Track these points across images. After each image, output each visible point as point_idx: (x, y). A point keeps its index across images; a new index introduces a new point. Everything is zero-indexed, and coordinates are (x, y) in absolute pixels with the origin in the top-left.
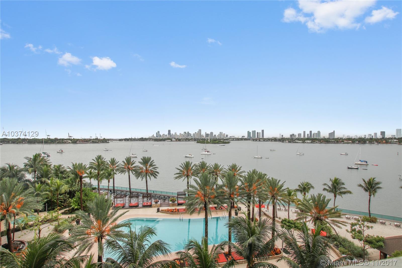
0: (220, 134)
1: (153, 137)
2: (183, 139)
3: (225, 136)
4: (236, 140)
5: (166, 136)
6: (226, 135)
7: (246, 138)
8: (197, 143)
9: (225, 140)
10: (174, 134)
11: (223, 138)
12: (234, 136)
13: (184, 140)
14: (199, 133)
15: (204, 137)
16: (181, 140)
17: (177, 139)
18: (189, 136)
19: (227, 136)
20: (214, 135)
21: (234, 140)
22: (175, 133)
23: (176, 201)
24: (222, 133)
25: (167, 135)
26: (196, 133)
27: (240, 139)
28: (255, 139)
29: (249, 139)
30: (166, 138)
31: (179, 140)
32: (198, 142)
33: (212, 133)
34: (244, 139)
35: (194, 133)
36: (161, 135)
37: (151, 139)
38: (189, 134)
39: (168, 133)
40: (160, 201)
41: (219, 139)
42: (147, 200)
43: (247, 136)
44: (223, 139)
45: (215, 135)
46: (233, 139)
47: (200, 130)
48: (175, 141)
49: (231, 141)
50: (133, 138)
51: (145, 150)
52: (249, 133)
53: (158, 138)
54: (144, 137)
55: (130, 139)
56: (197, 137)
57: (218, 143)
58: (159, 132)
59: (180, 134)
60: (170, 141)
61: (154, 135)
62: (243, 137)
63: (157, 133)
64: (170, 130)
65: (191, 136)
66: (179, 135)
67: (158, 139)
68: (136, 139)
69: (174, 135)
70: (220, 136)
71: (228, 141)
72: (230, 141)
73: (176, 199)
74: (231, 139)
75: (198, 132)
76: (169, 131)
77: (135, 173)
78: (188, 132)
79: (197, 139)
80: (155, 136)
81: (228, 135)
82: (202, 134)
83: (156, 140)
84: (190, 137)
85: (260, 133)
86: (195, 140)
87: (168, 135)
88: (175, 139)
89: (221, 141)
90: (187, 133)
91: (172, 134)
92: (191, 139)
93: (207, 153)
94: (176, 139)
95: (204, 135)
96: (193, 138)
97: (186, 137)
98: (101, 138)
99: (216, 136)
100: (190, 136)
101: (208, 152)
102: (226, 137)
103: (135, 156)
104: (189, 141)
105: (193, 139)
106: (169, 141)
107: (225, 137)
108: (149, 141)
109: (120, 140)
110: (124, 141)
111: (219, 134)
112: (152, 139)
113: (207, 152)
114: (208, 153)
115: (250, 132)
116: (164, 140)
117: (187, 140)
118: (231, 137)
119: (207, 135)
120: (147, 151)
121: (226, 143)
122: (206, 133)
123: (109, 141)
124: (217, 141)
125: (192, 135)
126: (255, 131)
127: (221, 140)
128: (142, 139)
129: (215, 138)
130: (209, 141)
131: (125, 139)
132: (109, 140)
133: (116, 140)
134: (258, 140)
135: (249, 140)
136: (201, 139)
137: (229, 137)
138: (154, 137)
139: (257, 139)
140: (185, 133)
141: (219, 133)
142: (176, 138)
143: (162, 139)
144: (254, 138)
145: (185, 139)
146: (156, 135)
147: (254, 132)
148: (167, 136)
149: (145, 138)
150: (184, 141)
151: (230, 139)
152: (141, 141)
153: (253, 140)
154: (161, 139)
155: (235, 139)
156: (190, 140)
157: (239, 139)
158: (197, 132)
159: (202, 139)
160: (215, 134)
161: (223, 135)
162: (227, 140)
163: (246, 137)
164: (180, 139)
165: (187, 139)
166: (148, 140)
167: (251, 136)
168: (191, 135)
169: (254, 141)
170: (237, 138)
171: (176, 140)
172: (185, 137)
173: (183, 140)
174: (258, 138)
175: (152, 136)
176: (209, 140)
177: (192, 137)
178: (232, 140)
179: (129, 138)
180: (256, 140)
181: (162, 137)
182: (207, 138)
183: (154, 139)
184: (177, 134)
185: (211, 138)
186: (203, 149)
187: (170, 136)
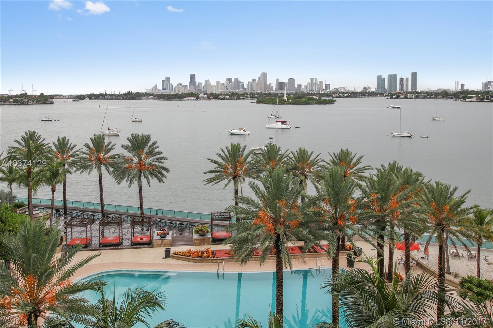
0: (312, 82)
2: (224, 95)
3: (324, 88)
4: (349, 96)
5: (185, 89)
6: (326, 85)
7: (373, 92)
8: (257, 102)
10: (203, 83)
11: (319, 91)
12: (344, 88)
13: (228, 97)
14: (262, 80)
15: (274, 89)
16: (220, 97)
17: (212, 94)
18: (238, 87)
19: (328, 86)
20: (296, 86)
21: (343, 97)
22: (207, 81)
23: (208, 232)
24: (316, 80)
25: (187, 86)
26: (255, 80)
27: (358, 95)
28: (396, 94)
30: (185, 91)
31: (216, 97)
33: (292, 81)
34: (369, 93)
35: (251, 81)
36: (174, 87)
37: (150, 95)
38: (237, 83)
39: (190, 81)
40: (171, 232)
41: (308, 94)
42: (142, 229)
43: (376, 87)
44: (318, 94)
45: (299, 86)
46: (343, 93)
47: (264, 75)
48: (206, 100)
51: (137, 120)
52: (380, 80)
53: (167, 92)
54: (134, 91)
55: (101, 95)
56: (256, 90)
57: (306, 103)
58: (168, 79)
59: (218, 83)
60: (195, 98)
61: (156, 85)
62: (365, 88)
63: (163, 81)
64: (194, 75)
65: (243, 87)
66: (215, 85)
67: (167, 95)
68: (116, 95)
69: (203, 85)
70: (312, 87)
71: (331, 98)
72: (334, 99)
73: (209, 229)
74: (337, 93)
75: (259, 78)
76: (193, 77)
77: (113, 171)
78: (237, 79)
79: (257, 94)
80: (160, 87)
81: (330, 85)
82: (268, 83)
83: (162, 97)
84: (240, 91)
85: (407, 79)
86: (252, 96)
87: (190, 85)
88: (205, 94)
89: (313, 99)
90: (233, 80)
91: (199, 83)
92: (243, 95)
93: (280, 125)
94: (208, 95)
95: (274, 86)
96: (247, 91)
97: (231, 90)
98: (35, 94)
99: (303, 87)
100: (241, 88)
101: (283, 122)
102: (326, 89)
103: (115, 132)
104: (239, 98)
105: (247, 94)
106: (193, 98)
107: (323, 90)
108: (147, 99)
109: (80, 97)
110: (87, 100)
111: (308, 83)
112: (153, 94)
113: (280, 123)
114: (284, 126)
115: (384, 78)
116: (180, 97)
117: (234, 96)
118: (337, 89)
119: (281, 85)
120: (140, 122)
121: (325, 103)
122: (278, 80)
123: (53, 100)
124: (304, 100)
125: (245, 86)
126: (395, 76)
127: (315, 97)
128: (129, 96)
129: (300, 92)
130: (285, 98)
131: (91, 94)
132: (52, 97)
133: (69, 97)
134: (403, 96)
135: (381, 96)
136: (265, 94)
137: (332, 89)
138: (157, 91)
139: (400, 93)
140: (229, 80)
141: (309, 81)
142: (209, 92)
143: (176, 95)
144: (393, 92)
145: (228, 95)
146: (163, 87)
147: (393, 78)
148: (188, 88)
149: (136, 93)
150: (227, 99)
151: (334, 93)
152: (126, 99)
153: (391, 96)
154: (173, 95)
155: (347, 93)
156: (241, 97)
157: (358, 93)
158: (257, 79)
159: (269, 94)
160: (299, 84)
161: (319, 85)
162: (328, 95)
163: (373, 89)
164: (219, 95)
165: (233, 94)
166: (143, 98)
167: (386, 87)
168: (243, 85)
169: (392, 98)
170: (352, 92)
171: (208, 98)
172: (229, 90)
173: (224, 98)
174: (402, 92)
175: (152, 89)
176: (285, 95)
177: (245, 89)
178: (340, 97)
179: (99, 93)
180: (398, 97)
181: (175, 91)
182: (281, 92)
183: (156, 95)
184: (210, 84)
185: (290, 92)
186: (272, 117)
187: (195, 88)
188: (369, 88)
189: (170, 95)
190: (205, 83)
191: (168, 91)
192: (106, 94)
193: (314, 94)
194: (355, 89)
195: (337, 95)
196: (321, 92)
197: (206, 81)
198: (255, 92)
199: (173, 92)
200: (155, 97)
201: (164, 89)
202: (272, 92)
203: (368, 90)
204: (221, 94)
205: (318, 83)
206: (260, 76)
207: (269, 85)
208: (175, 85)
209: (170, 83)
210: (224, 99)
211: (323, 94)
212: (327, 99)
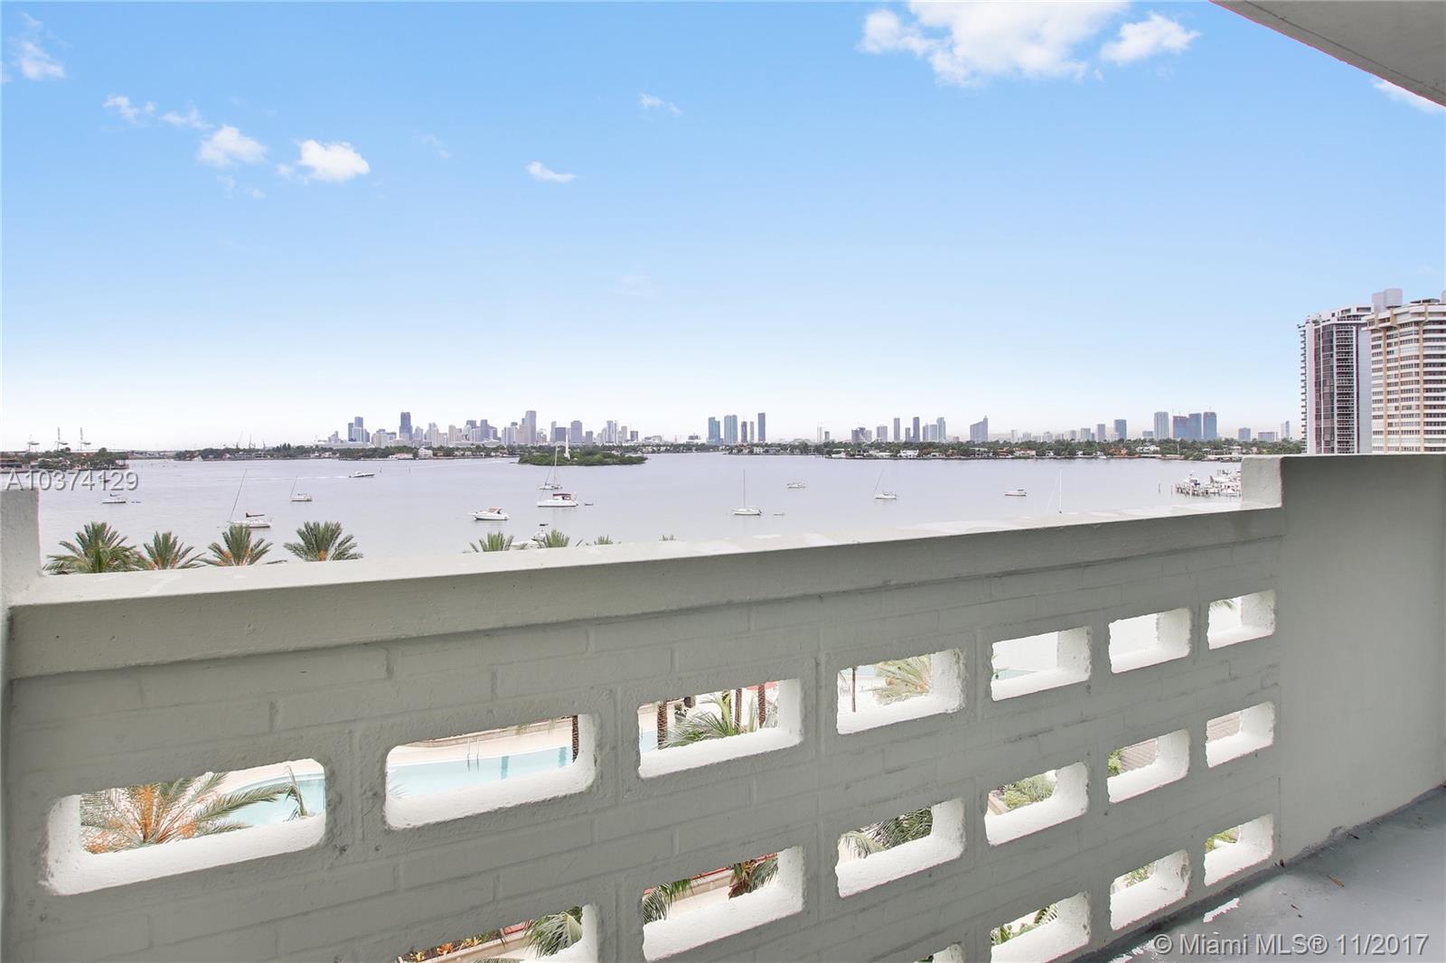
0: (609, 427)
1: (336, 442)
2: (463, 449)
3: (629, 438)
4: (667, 451)
5: (391, 438)
6: (632, 433)
7: (703, 445)
8: (521, 462)
9: (628, 449)
10: (425, 428)
11: (621, 442)
12: (660, 438)
13: (470, 453)
14: (527, 422)
15: (548, 439)
16: (456, 453)
17: (441, 448)
18: (487, 436)
19: (634, 435)
20: (584, 434)
21: (659, 451)
22: (432, 426)
24: (616, 423)
25: (395, 434)
26: (516, 424)
27: (681, 448)
28: (736, 446)
29: (715, 448)
30: (391, 443)
31: (449, 453)
32: (523, 461)
33: (577, 426)
34: (697, 445)
35: (509, 425)
36: (371, 435)
37: (324, 450)
38: (486, 428)
39: (400, 424)
41: (604, 448)
43: (708, 436)
44: (619, 447)
45: (590, 434)
46: (658, 446)
47: (531, 415)
48: (430, 458)
49: (649, 456)
50: (241, 448)
51: (302, 497)
52: (713, 424)
53: (359, 444)
54: (294, 443)
55: (228, 451)
56: (518, 441)
57: (601, 463)
58: (359, 421)
59: (452, 428)
60: (411, 456)
61: (337, 432)
62: (691, 438)
63: (350, 425)
64: (408, 414)
65: (496, 437)
66: (447, 431)
67: (358, 451)
68: (258, 450)
69: (424, 433)
70: (609, 436)
71: (639, 454)
72: (645, 455)
74: (648, 446)
75: (523, 420)
76: (406, 418)
78: (484, 422)
79: (520, 447)
80: (344, 436)
81: (637, 433)
82: (538, 429)
83: (348, 454)
84: (490, 442)
85: (752, 423)
86: (512, 451)
87: (400, 432)
88: (428, 449)
89: (613, 456)
90: (478, 424)
91: (418, 429)
92: (495, 450)
93: (560, 501)
94: (433, 449)
95: (548, 433)
96: (503, 443)
97: (474, 441)
98: (85, 449)
99: (595, 436)
100: (491, 437)
101: (564, 496)
102: (632, 440)
103: (260, 522)
104: (488, 455)
105: (503, 448)
106: (406, 456)
107: (627, 441)
108: (319, 457)
109: (182, 455)
110: (198, 460)
111: (605, 430)
112: (331, 449)
113: (560, 497)
114: (567, 503)
115: (719, 422)
116: (384, 453)
117: (481, 452)
118: (650, 438)
119: (559, 433)
120: (308, 501)
121: (631, 462)
122: (554, 424)
123: (127, 462)
124: (597, 457)
125: (499, 435)
126: (735, 417)
127: (614, 452)
128: (285, 452)
129: (590, 445)
130: (567, 455)
131: (206, 450)
132: (124, 456)
133: (162, 456)
134: (747, 451)
135: (714, 451)
136: (533, 447)
137: (641, 439)
138: (339, 443)
139: (743, 446)
140: (472, 423)
141: (605, 425)
142: (435, 446)
143: (375, 450)
144: (732, 444)
145: (470, 449)
146: (350, 435)
147: (731, 420)
148: (398, 438)
149: (298, 448)
150: (468, 457)
151: (644, 446)
152: (278, 458)
153: (730, 450)
154: (369, 450)
155: (664, 445)
156: (493, 454)
157: (681, 445)
158: (520, 423)
159: (541, 447)
160: (589, 430)
161: (620, 432)
162: (634, 449)
163: (704, 439)
164: (453, 449)
165: (478, 447)
166: (312, 456)
167: (722, 436)
168: (495, 432)
169: (731, 453)
170: (672, 445)
171: (435, 454)
172: (471, 442)
173: (463, 455)
174: (745, 444)
175: (330, 439)
176: (567, 450)
177: (499, 439)
178: (653, 452)
179: (223, 448)
180: (740, 451)
181: (373, 443)
182: (559, 443)
183: (338, 450)
184: (438, 430)
185: (575, 445)
186: (547, 487)
187: (410, 439)
188: (697, 437)
189: (363, 449)
190: (428, 428)
191: (361, 442)
192: (238, 450)
193: (613, 448)
194: (676, 439)
195: (650, 449)
196: (623, 445)
197: (430, 425)
198: (516, 445)
199: (370, 446)
200: (334, 454)
201: (351, 440)
202: (544, 444)
203: (696, 441)
204: (458, 449)
205: (620, 429)
206: (524, 417)
207: (540, 433)
208: (372, 431)
209: (364, 428)
211: (627, 447)
212: (634, 456)
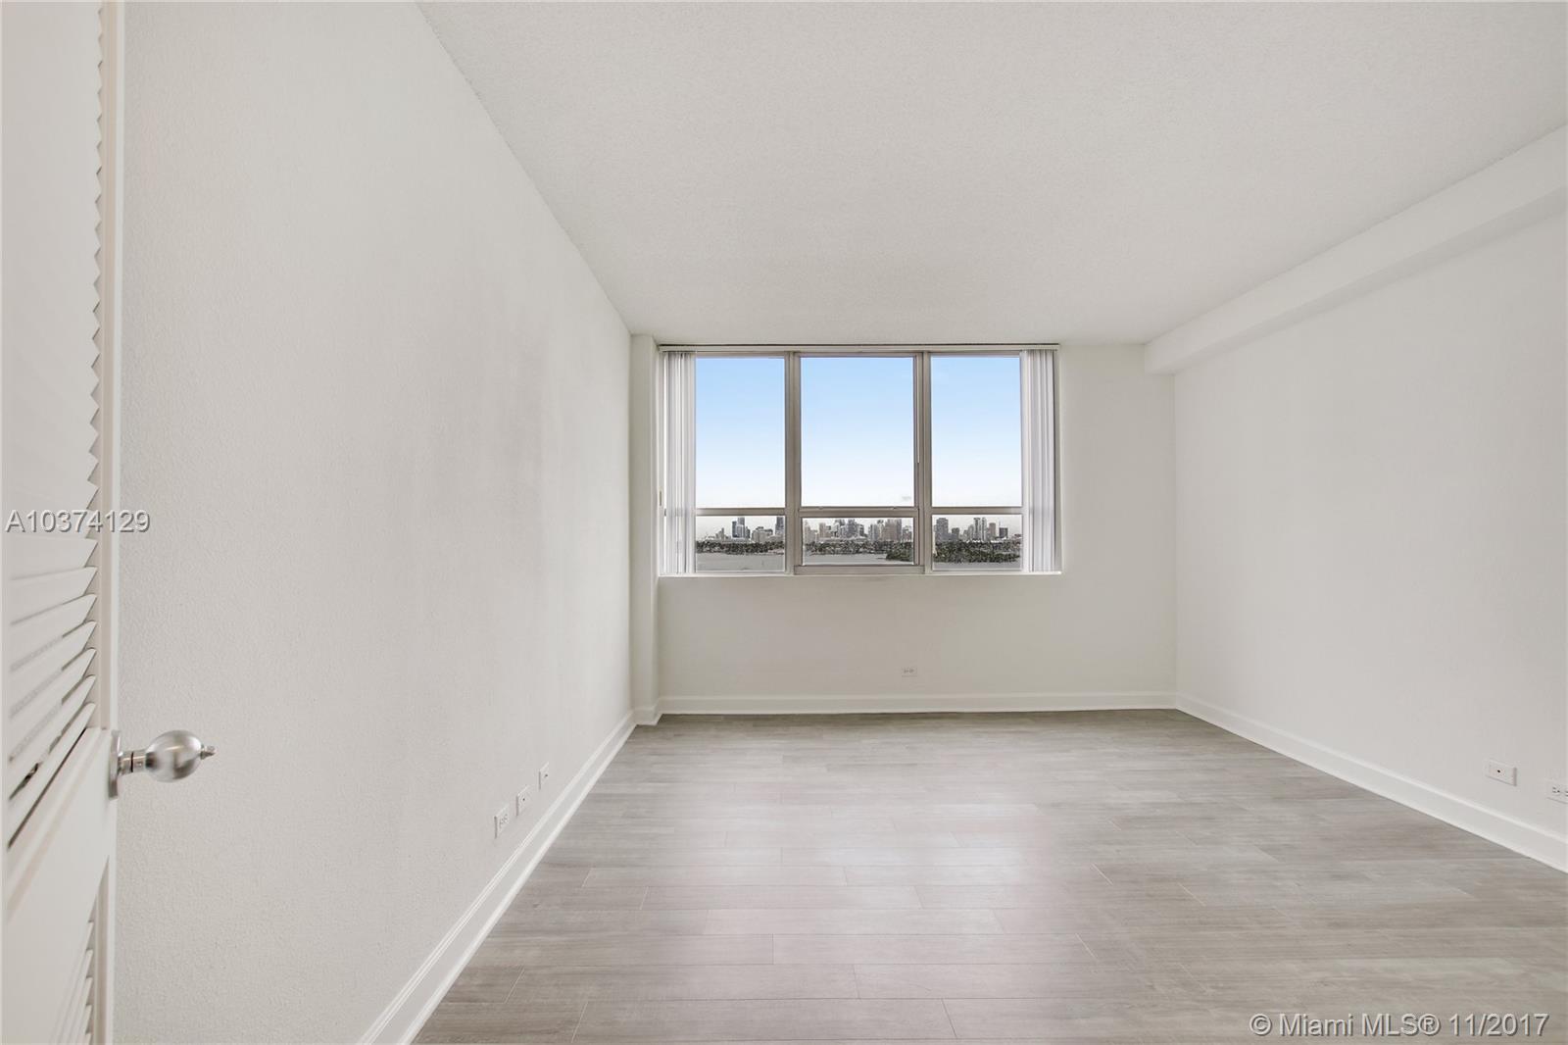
0: (977, 524)
1: (723, 538)
2: (834, 546)
3: (998, 535)
5: (768, 535)
6: (1000, 529)
8: (888, 558)
9: (996, 546)
11: (989, 539)
13: (839, 549)
16: (826, 549)
17: (812, 544)
18: (854, 533)
19: (1003, 532)
20: (950, 531)
24: (984, 520)
25: (771, 531)
26: (883, 521)
30: (768, 539)
31: (820, 549)
32: (890, 557)
33: (943, 522)
35: (876, 522)
36: (751, 533)
41: (971, 544)
44: (988, 544)
45: (956, 531)
53: (742, 540)
61: (723, 530)
65: (862, 534)
66: (818, 528)
67: (740, 546)
70: (977, 533)
71: (1010, 552)
80: (729, 532)
81: (1006, 529)
83: (733, 548)
84: (857, 538)
86: (878, 548)
87: (776, 530)
89: (980, 553)
90: (847, 521)
92: (864, 546)
96: (870, 540)
97: (842, 538)
99: (961, 533)
100: (859, 535)
102: (1001, 538)
104: (856, 551)
105: (870, 545)
106: (779, 551)
107: (996, 538)
108: (710, 551)
111: (971, 527)
112: (718, 545)
116: (761, 548)
117: (848, 547)
121: (996, 559)
124: (962, 554)
125: (866, 532)
127: (981, 549)
129: (956, 541)
130: (932, 552)
136: (899, 544)
137: (1011, 536)
138: (725, 539)
140: (841, 521)
141: (973, 522)
143: (754, 545)
145: (838, 546)
146: (734, 532)
148: (774, 534)
150: (838, 553)
151: (1014, 542)
154: (750, 545)
156: (860, 550)
158: (886, 520)
159: (906, 544)
160: (956, 527)
161: (988, 529)
162: (1003, 546)
164: (823, 545)
168: (863, 529)
172: (839, 538)
173: (833, 551)
177: (866, 535)
181: (753, 539)
183: (723, 545)
184: (809, 528)
185: (941, 540)
189: (744, 545)
193: (980, 544)
196: (991, 542)
198: (882, 541)
199: (751, 541)
200: (721, 548)
201: (735, 536)
202: (910, 541)
204: (828, 545)
205: (988, 526)
207: (905, 531)
208: (752, 529)
210: (834, 553)
211: (996, 544)
212: (1004, 553)
